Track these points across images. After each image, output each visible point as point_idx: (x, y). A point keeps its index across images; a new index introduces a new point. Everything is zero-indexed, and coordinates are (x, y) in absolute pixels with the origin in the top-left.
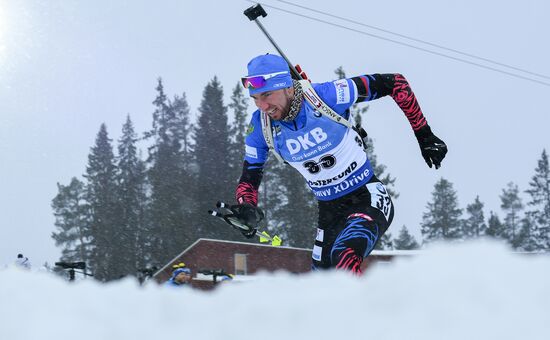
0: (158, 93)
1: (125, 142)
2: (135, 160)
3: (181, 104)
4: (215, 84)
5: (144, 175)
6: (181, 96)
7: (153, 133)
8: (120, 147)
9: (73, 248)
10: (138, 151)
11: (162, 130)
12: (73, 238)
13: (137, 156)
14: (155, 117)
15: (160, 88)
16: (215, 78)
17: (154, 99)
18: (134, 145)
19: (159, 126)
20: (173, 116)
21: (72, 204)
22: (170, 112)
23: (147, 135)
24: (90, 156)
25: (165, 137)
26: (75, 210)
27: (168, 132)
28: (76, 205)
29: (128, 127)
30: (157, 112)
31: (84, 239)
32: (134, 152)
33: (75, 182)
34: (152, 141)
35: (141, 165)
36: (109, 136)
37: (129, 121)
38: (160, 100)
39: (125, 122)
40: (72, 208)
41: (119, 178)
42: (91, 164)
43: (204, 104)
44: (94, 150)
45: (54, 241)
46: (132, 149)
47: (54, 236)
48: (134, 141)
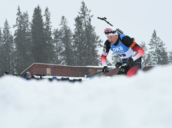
0: (18, 11)
1: (5, 29)
2: (9, 35)
3: (26, 15)
4: (38, 8)
5: (13, 40)
6: (26, 12)
7: (16, 25)
8: (3, 31)
10: (10, 32)
11: (20, 24)
13: (10, 34)
14: (17, 20)
15: (19, 9)
16: (39, 5)
17: (17, 13)
18: (9, 30)
19: (19, 23)
20: (23, 19)
22: (22, 18)
23: (14, 26)
25: (21, 27)
27: (22, 25)
29: (6, 23)
30: (18, 18)
32: (9, 32)
34: (16, 28)
35: (12, 37)
38: (19, 13)
39: (5, 22)
41: (4, 41)
43: (34, 15)
48: (9, 28)
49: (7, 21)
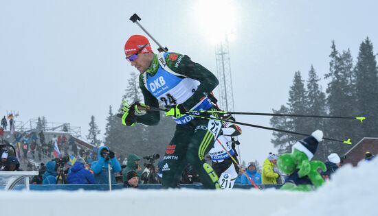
0: (332, 50)
1: (311, 81)
2: (318, 92)
3: (347, 56)
4: (367, 42)
5: (325, 101)
6: (347, 51)
7: (330, 74)
8: (308, 85)
9: (284, 148)
10: (319, 87)
11: (336, 73)
12: (284, 142)
13: (319, 90)
14: (331, 64)
15: (333, 47)
16: (368, 38)
17: (330, 53)
18: (317, 83)
19: (334, 70)
20: (342, 64)
21: (282, 122)
22: (340, 61)
23: (327, 76)
24: (290, 92)
25: (338, 77)
26: (284, 125)
27: (339, 74)
28: (285, 122)
29: (312, 73)
30: (332, 61)
31: (291, 142)
32: (317, 88)
33: (283, 108)
34: (330, 79)
35: (322, 95)
36: (302, 79)
37: (312, 69)
38: (334, 54)
39: (310, 70)
40: (282, 124)
41: (309, 103)
42: (292, 97)
43: (360, 55)
44: (292, 88)
45: (273, 145)
46: (316, 86)
47: (273, 141)
48: (316, 81)
49: (314, 67)
